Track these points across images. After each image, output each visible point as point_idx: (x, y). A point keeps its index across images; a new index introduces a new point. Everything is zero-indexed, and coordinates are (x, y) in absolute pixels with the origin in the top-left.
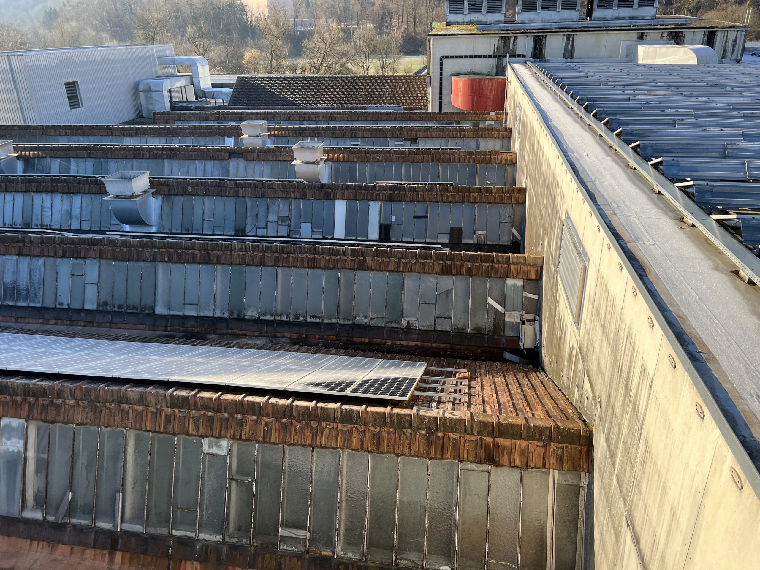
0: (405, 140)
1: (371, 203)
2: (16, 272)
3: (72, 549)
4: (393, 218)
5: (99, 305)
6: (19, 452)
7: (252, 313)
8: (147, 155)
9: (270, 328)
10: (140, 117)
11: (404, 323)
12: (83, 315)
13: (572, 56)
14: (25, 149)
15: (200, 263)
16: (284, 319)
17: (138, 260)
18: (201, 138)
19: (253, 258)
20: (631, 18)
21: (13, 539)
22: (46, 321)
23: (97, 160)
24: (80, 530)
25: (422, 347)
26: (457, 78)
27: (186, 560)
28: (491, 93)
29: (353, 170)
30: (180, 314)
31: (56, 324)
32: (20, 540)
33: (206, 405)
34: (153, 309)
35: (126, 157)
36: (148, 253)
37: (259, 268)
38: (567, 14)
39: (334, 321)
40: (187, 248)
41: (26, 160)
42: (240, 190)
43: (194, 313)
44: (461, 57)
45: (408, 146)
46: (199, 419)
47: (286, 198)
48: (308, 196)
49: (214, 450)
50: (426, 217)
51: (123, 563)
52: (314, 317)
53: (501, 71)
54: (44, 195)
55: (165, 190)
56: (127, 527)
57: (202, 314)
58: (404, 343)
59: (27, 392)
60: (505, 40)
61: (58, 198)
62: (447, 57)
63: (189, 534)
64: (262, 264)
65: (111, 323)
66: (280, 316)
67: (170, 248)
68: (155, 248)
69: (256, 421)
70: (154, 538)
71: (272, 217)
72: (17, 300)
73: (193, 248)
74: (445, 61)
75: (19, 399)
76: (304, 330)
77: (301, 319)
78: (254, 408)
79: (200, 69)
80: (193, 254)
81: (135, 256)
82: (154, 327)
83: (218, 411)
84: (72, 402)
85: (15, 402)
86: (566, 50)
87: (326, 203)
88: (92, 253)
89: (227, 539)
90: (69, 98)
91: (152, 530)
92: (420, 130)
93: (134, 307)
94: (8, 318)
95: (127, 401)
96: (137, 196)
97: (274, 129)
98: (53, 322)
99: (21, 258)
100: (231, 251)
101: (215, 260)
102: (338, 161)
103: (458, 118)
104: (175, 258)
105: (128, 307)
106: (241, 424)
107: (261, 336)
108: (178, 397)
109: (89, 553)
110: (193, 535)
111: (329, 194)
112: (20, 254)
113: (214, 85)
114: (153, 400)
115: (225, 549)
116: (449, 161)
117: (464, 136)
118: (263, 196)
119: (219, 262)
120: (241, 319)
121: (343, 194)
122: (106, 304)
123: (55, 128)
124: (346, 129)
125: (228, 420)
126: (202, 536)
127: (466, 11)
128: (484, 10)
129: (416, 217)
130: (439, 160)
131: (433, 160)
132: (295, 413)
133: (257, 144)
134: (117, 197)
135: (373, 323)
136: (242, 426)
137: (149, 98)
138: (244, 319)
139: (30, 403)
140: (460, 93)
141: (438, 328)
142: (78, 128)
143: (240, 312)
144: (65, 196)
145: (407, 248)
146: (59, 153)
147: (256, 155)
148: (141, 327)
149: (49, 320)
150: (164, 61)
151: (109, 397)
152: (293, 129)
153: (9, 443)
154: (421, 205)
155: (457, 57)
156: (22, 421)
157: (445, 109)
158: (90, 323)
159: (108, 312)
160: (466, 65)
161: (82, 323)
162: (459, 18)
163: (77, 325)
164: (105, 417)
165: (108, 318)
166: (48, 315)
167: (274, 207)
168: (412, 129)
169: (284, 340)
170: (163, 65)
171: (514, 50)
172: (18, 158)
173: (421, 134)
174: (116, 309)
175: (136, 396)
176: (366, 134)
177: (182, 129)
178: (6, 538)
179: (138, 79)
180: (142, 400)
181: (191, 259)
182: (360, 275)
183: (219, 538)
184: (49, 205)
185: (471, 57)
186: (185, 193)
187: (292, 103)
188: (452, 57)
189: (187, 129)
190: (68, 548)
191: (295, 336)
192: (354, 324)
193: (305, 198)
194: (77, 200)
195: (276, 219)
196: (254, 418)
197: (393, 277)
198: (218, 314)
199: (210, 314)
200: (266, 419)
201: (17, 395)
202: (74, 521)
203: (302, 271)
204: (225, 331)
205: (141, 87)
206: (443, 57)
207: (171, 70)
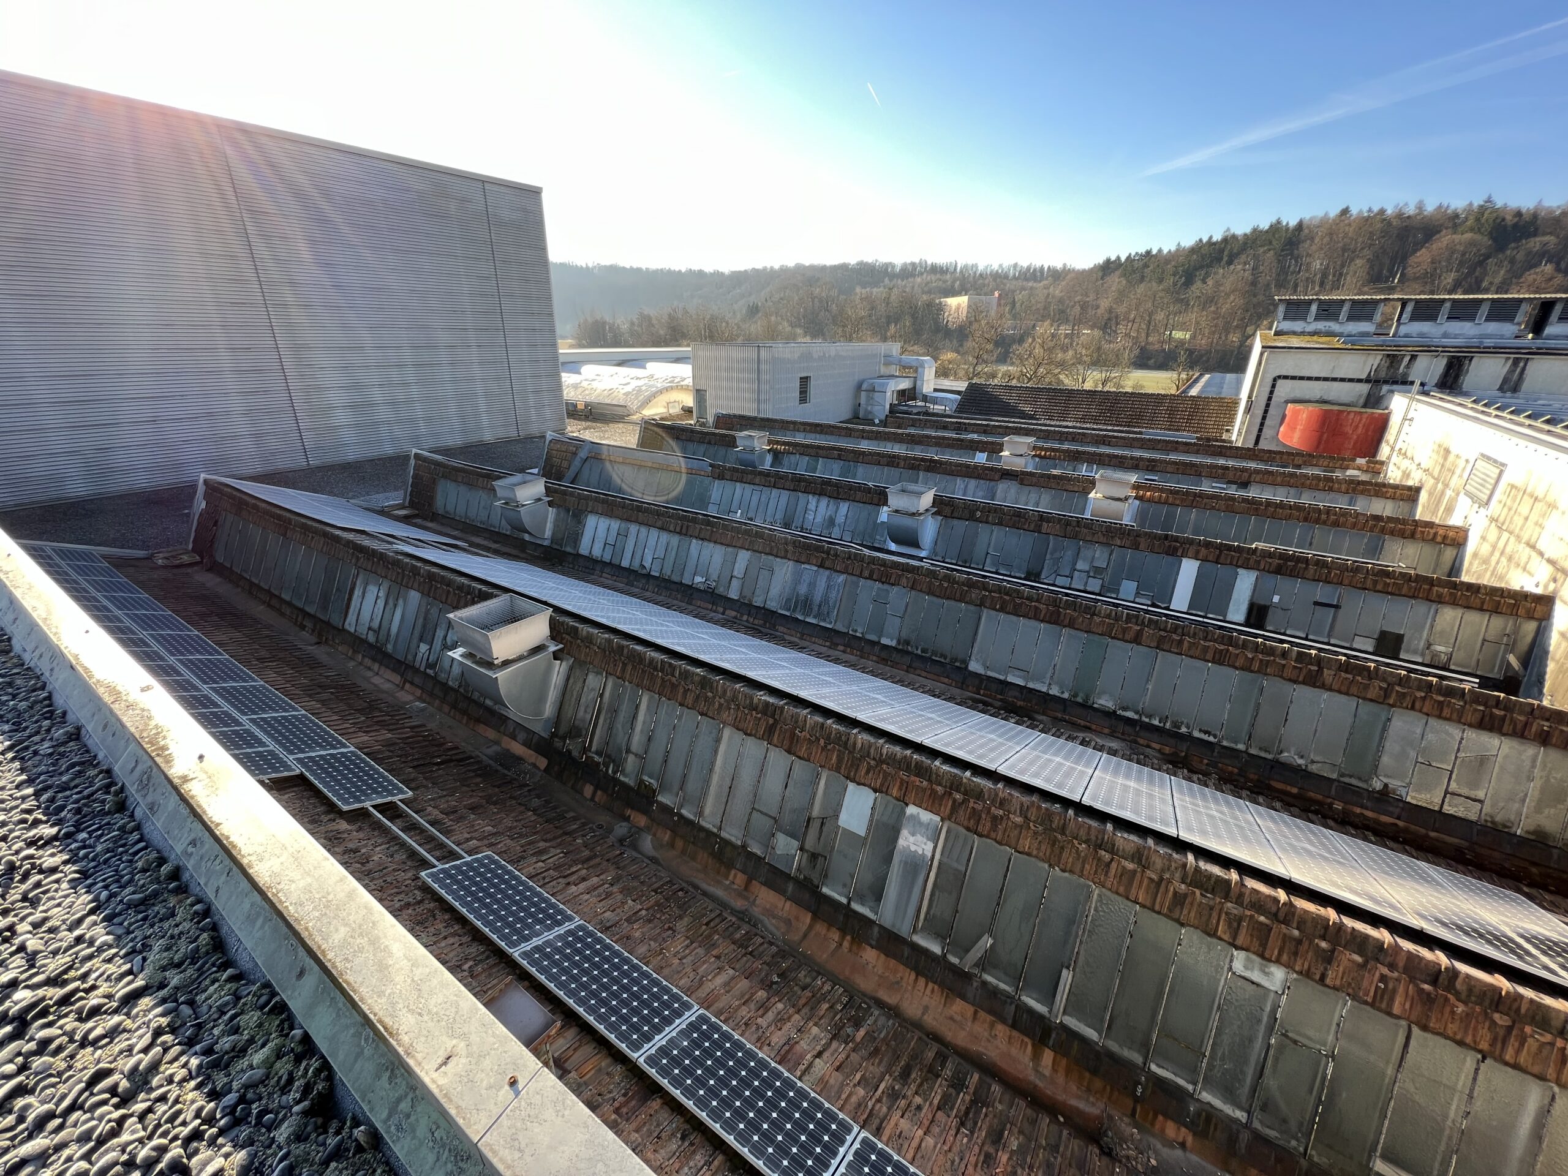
0: (1229, 482)
1: (1241, 571)
2: (812, 585)
3: (976, 1012)
4: (1276, 599)
5: (899, 642)
6: (923, 856)
7: (1105, 702)
8: (902, 464)
9: (1128, 729)
10: (856, 418)
11: (1377, 785)
12: (877, 649)
13: (1515, 389)
14: (778, 443)
15: (1042, 621)
16: (1156, 722)
17: (960, 601)
18: (947, 450)
19: (1124, 630)
21: (893, 962)
22: (834, 646)
23: (847, 463)
24: (995, 992)
25: (1406, 830)
26: (1299, 406)
27: (1167, 1116)
28: (1354, 430)
29: (1170, 516)
30: (1002, 677)
31: (844, 652)
32: (901, 967)
33: (1259, 904)
34: (965, 662)
35: (879, 464)
36: (975, 594)
37: (1130, 646)
38: (1492, 328)
39: (1241, 747)
40: (1029, 598)
41: (776, 454)
42: (1045, 525)
43: (1021, 682)
44: (1309, 379)
45: (1232, 491)
46: (1240, 920)
47: (1107, 544)
48: (1142, 547)
49: (1256, 976)
50: (1337, 607)
51: (1054, 1069)
52: (1206, 732)
53: (1374, 400)
54: (811, 496)
55: (947, 510)
56: (1071, 1022)
57: (1031, 685)
58: (1369, 814)
59: (955, 785)
60: (1393, 360)
61: (824, 501)
62: (1287, 377)
63: (1181, 1082)
64: (1137, 640)
65: (909, 666)
66: (1150, 717)
67: (1007, 594)
68: (986, 590)
69: (1363, 966)
70: (1111, 1056)
71: (1081, 565)
72: (808, 615)
73: (1038, 601)
74: (1282, 382)
75: (939, 789)
76: (1184, 747)
77: (1184, 730)
78: (1360, 943)
79: (926, 371)
80: (1036, 608)
81: (958, 595)
82: (962, 686)
83: (1286, 922)
84: (1019, 820)
85: (934, 792)
86: (1506, 380)
87: (1170, 558)
88: (904, 581)
89: (1257, 1125)
90: (801, 393)
91: (1113, 1046)
92: (1257, 472)
93: (942, 655)
94: (794, 633)
95: (1112, 850)
96: (921, 514)
97: (1042, 449)
98: (841, 648)
99: (821, 570)
100: (1094, 614)
101: (1067, 621)
102: (1150, 500)
103: (1298, 460)
104: (1010, 607)
105: (934, 653)
106: (1328, 958)
107: (1112, 735)
108: (1209, 876)
109: (1001, 1029)
110: (1190, 1088)
111: (1176, 549)
112: (821, 566)
113: (936, 390)
114: (1159, 863)
115: (1245, 1136)
116: (1336, 524)
117: (1331, 489)
118: (1075, 537)
119: (1071, 625)
120: (1086, 706)
121: (1198, 552)
122: (907, 643)
123: (794, 423)
124: (1141, 459)
125: (1299, 942)
126: (1206, 1096)
127: (1310, 318)
128: (1344, 316)
129: (1316, 603)
130: (1317, 521)
131: (1306, 520)
132: (1458, 985)
133: (1019, 464)
134: (897, 511)
135: (1313, 768)
136: (1330, 962)
137: (870, 399)
138: (1091, 707)
139: (955, 801)
140: (1301, 428)
141: (1447, 809)
142: (817, 425)
143: (1087, 697)
144: (832, 501)
145: (1410, 671)
146: (810, 450)
147: (1034, 480)
148: (946, 680)
149: (838, 645)
150: (888, 360)
151: (1082, 833)
152: (1068, 451)
153: (912, 839)
154: (1329, 588)
155: (1301, 378)
156: (937, 818)
158: (884, 661)
159: (908, 653)
160: (1315, 390)
161: (875, 658)
162: (1295, 326)
163: (868, 659)
164: (1068, 857)
165: (907, 659)
166: (837, 640)
167: (1087, 553)
168: (1244, 470)
169: (1148, 750)
170: (887, 364)
171: (1406, 375)
172: (769, 451)
173: (1258, 478)
174: (919, 652)
175: (1130, 848)
176: (1170, 468)
177: (928, 437)
178: (883, 956)
179: (862, 378)
180: (1138, 856)
181: (1031, 614)
182: (1303, 694)
183: (1240, 1115)
184: (814, 509)
185: (1326, 379)
186: (971, 518)
187: (1032, 417)
188: (1295, 378)
189: (934, 437)
190: (969, 1010)
191: (1167, 750)
192: (1277, 762)
193: (1137, 549)
194: (844, 507)
195: (1087, 568)
196: (1358, 958)
197: (1366, 709)
198: (1054, 691)
199: (1044, 689)
200: (1385, 971)
201: (940, 784)
202: (988, 978)
203: (1199, 663)
204: (1060, 715)
205: (864, 387)
206: (1278, 378)
207: (894, 370)
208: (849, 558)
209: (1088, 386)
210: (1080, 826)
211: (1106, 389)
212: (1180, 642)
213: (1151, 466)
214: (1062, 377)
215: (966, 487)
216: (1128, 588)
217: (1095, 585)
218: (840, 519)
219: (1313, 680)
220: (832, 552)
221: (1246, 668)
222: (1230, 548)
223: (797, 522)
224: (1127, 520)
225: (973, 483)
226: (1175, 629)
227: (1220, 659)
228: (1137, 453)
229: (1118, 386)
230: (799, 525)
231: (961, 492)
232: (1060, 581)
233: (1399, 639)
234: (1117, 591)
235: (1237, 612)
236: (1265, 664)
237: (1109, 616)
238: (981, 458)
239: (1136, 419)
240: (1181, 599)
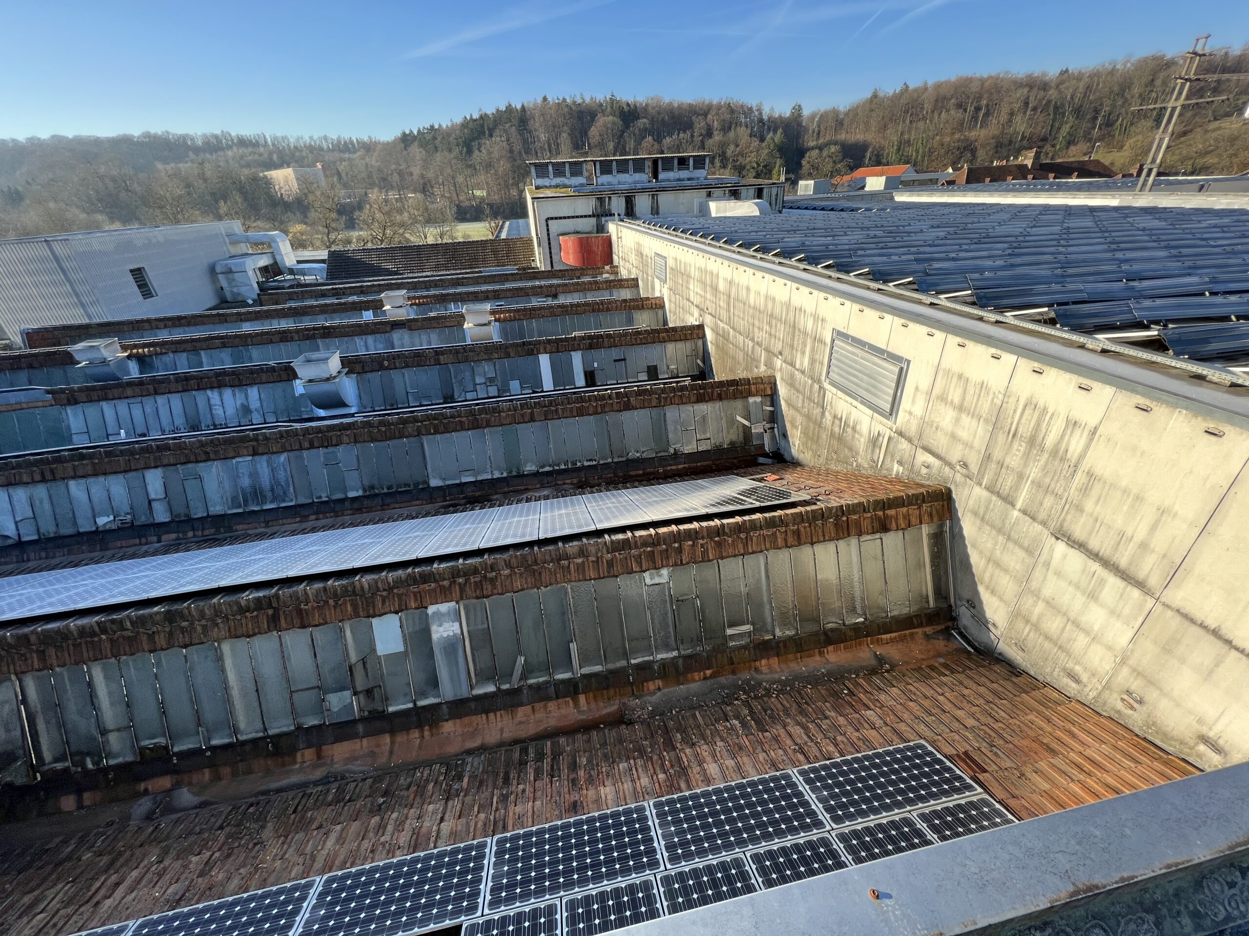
0: (546, 296)
1: (573, 353)
2: (254, 475)
3: (533, 708)
4: (596, 365)
5: (365, 490)
6: (455, 635)
7: (530, 468)
8: (296, 337)
9: (550, 479)
10: (223, 302)
11: (672, 451)
12: (347, 504)
13: (658, 213)
14: (135, 346)
15: (468, 429)
16: (563, 467)
17: (401, 437)
18: (334, 315)
19: (523, 416)
20: (689, 179)
21: (466, 720)
22: (304, 519)
23: (235, 349)
24: (538, 687)
25: (689, 468)
26: (566, 237)
27: (647, 681)
28: (598, 250)
29: (521, 328)
30: (458, 482)
31: (317, 519)
32: (474, 717)
33: (645, 542)
34: (426, 482)
35: (271, 342)
36: (410, 428)
37: (529, 425)
38: (638, 176)
39: (610, 460)
40: (453, 417)
41: (141, 360)
42: (441, 357)
43: (471, 479)
44: (565, 218)
45: (550, 302)
46: (640, 556)
47: (490, 359)
48: (512, 354)
49: (657, 580)
50: (624, 360)
51: (588, 703)
52: (591, 460)
53: (601, 228)
54: (209, 392)
55: (358, 367)
56: (586, 670)
57: (480, 478)
58: (674, 467)
59: (455, 573)
60: (601, 200)
61: (228, 393)
62: (552, 218)
63: (647, 658)
64: (532, 419)
65: (383, 505)
66: (558, 465)
67: (435, 419)
68: (417, 421)
69: (693, 545)
70: (612, 672)
71: (479, 380)
72: (264, 502)
73: (459, 416)
74: (550, 222)
75: (446, 583)
76: (582, 474)
77: (579, 464)
78: (689, 534)
79: (280, 244)
80: (461, 422)
81: (397, 434)
82: (432, 500)
83: (659, 544)
84: (507, 572)
85: (442, 588)
86: (652, 208)
87: (531, 357)
88: (345, 439)
89: (683, 652)
90: (139, 287)
91: (611, 666)
92: (559, 285)
93: (406, 485)
94: (256, 525)
95: (567, 557)
96: (335, 377)
97: (415, 298)
98: (313, 517)
99: (257, 458)
100: (499, 412)
101: (484, 424)
102: (505, 320)
103: (578, 274)
104: (441, 428)
105: (399, 486)
106: (680, 550)
107: (543, 487)
108: (618, 541)
109: (552, 705)
110: (651, 658)
111: (532, 350)
112: (255, 453)
113: (299, 262)
114: (592, 550)
115: (680, 661)
116: (608, 310)
117: (599, 289)
118: (467, 360)
119: (488, 425)
120: (521, 476)
121: (545, 348)
122: (372, 487)
123: (148, 321)
124: (488, 291)
125: (667, 550)
126: (659, 657)
127: (551, 176)
128: (568, 174)
129: (615, 361)
130: (599, 310)
131: (593, 311)
132: (727, 530)
133: (403, 314)
134: (310, 381)
135: (645, 455)
136: (681, 552)
137: (230, 281)
138: (524, 475)
139: (460, 584)
140: (571, 251)
141: (700, 449)
142: (179, 318)
143: (518, 469)
144: (237, 390)
146: (184, 346)
147: (419, 324)
148: (418, 502)
149: (308, 516)
150: (234, 240)
151: (547, 557)
152: (435, 296)
153: (441, 629)
154: (617, 349)
155: (560, 218)
156: (453, 603)
157: (557, 267)
158: (359, 510)
159: (376, 495)
160: (570, 225)
161: (349, 512)
162: (545, 182)
163: (343, 515)
164: (545, 577)
165: (379, 501)
166: (304, 512)
167: (479, 369)
168: (551, 286)
169: (565, 486)
170: (234, 243)
171: (610, 210)
172: (129, 357)
173: (561, 289)
174: (385, 490)
175: (575, 550)
176: (509, 294)
177: (311, 307)
178: (458, 721)
179: (212, 260)
180: (582, 552)
181: (458, 428)
182: (626, 415)
183: (675, 653)
184: (218, 402)
185: (573, 217)
186: (381, 368)
187: (396, 273)
188: (556, 218)
189: (317, 306)
190: (529, 708)
191: (575, 481)
192: (628, 460)
193: (509, 357)
194: (253, 392)
195: (483, 381)
196: (690, 543)
197: (655, 411)
198: (497, 475)
199: (490, 477)
200: (701, 541)
201: (444, 579)
202: (531, 681)
203: (571, 420)
204: (506, 489)
205: (218, 269)
206: (547, 220)
207: (244, 248)
208: (282, 437)
209: (430, 240)
210: (544, 554)
211: (445, 241)
212: (557, 410)
213: (495, 296)
214: (407, 235)
215: (366, 343)
216: (515, 385)
217: (493, 391)
218: (254, 404)
219: (628, 407)
220: (260, 438)
221: (596, 413)
222: (561, 340)
223: (206, 420)
224: (496, 338)
225: (370, 339)
226: (551, 402)
227: (581, 413)
228: (484, 288)
229: (452, 237)
230: (209, 422)
231: (364, 349)
232: (470, 396)
233: (655, 367)
234: (509, 390)
235: (580, 380)
236: (603, 406)
237: (509, 410)
238: (368, 316)
239: (473, 262)
240: (548, 384)
